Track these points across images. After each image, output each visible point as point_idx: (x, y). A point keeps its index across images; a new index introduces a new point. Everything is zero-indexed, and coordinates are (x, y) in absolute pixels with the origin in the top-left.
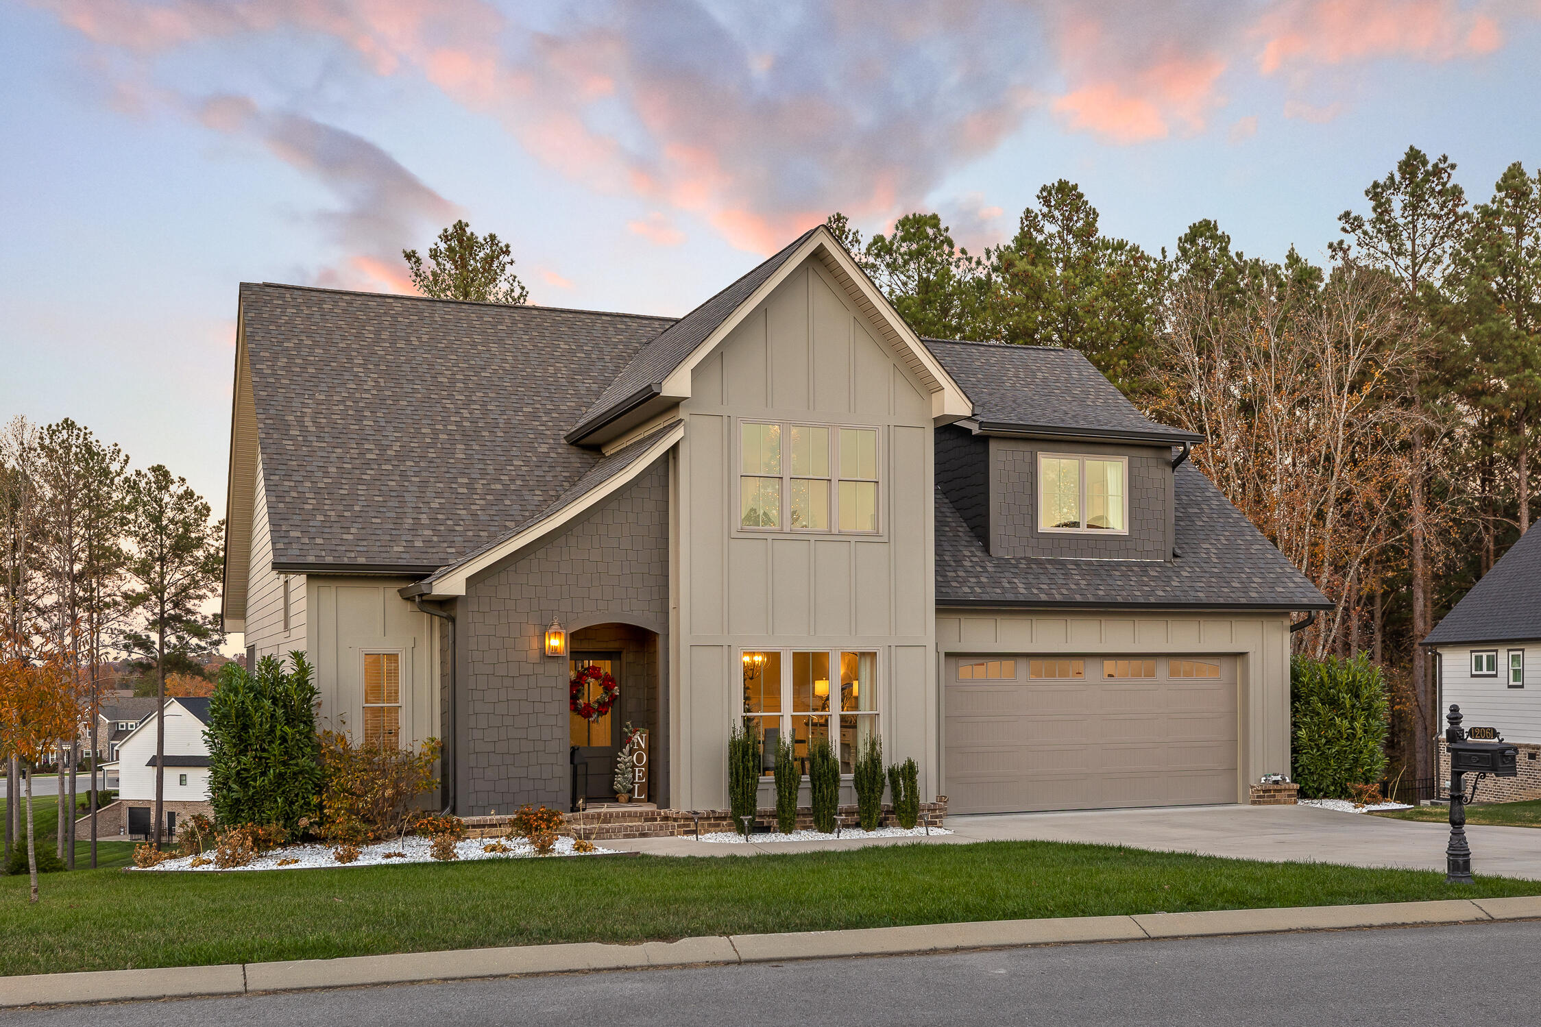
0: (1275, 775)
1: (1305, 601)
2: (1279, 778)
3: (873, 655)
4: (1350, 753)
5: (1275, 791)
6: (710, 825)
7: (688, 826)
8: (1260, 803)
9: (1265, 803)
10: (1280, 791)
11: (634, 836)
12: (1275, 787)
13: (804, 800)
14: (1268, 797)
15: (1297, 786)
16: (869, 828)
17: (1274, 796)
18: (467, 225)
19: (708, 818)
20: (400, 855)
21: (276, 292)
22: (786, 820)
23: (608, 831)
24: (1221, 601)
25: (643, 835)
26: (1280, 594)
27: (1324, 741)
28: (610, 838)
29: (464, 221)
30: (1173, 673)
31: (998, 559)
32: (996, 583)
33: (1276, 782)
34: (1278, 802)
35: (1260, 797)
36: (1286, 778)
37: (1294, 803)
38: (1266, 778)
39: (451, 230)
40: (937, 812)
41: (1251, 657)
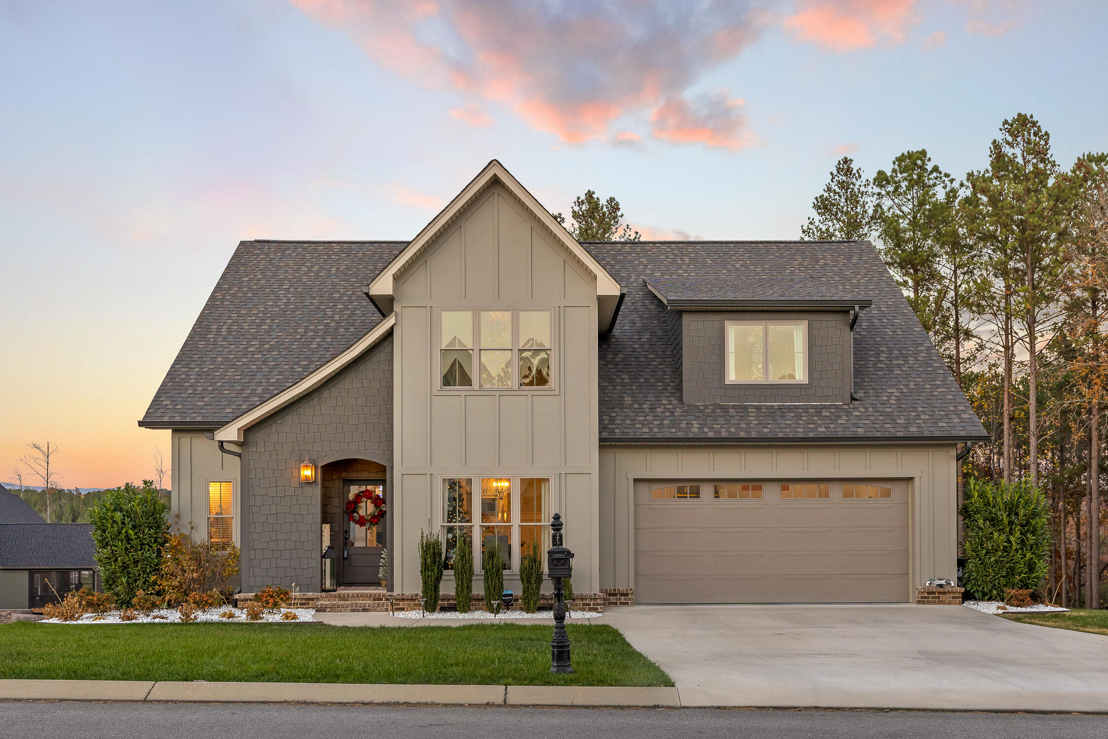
0: (940, 579)
1: (963, 433)
2: (943, 582)
3: (548, 480)
4: (1007, 563)
5: (939, 593)
6: (415, 605)
7: (399, 604)
8: (924, 603)
9: (929, 603)
10: (944, 593)
11: (358, 611)
12: (942, 590)
13: (478, 589)
14: (932, 598)
15: (963, 590)
16: (528, 611)
17: (940, 597)
18: (594, 193)
19: (412, 600)
20: (162, 618)
21: (260, 245)
22: (463, 603)
23: (338, 606)
25: (365, 610)
26: (942, 428)
27: (984, 551)
28: (341, 611)
29: (592, 190)
30: (846, 494)
31: (689, 406)
32: (675, 424)
33: (941, 586)
34: (943, 603)
35: (925, 598)
36: (951, 582)
37: (959, 604)
38: (929, 582)
39: (583, 197)
40: (599, 601)
41: (917, 481)
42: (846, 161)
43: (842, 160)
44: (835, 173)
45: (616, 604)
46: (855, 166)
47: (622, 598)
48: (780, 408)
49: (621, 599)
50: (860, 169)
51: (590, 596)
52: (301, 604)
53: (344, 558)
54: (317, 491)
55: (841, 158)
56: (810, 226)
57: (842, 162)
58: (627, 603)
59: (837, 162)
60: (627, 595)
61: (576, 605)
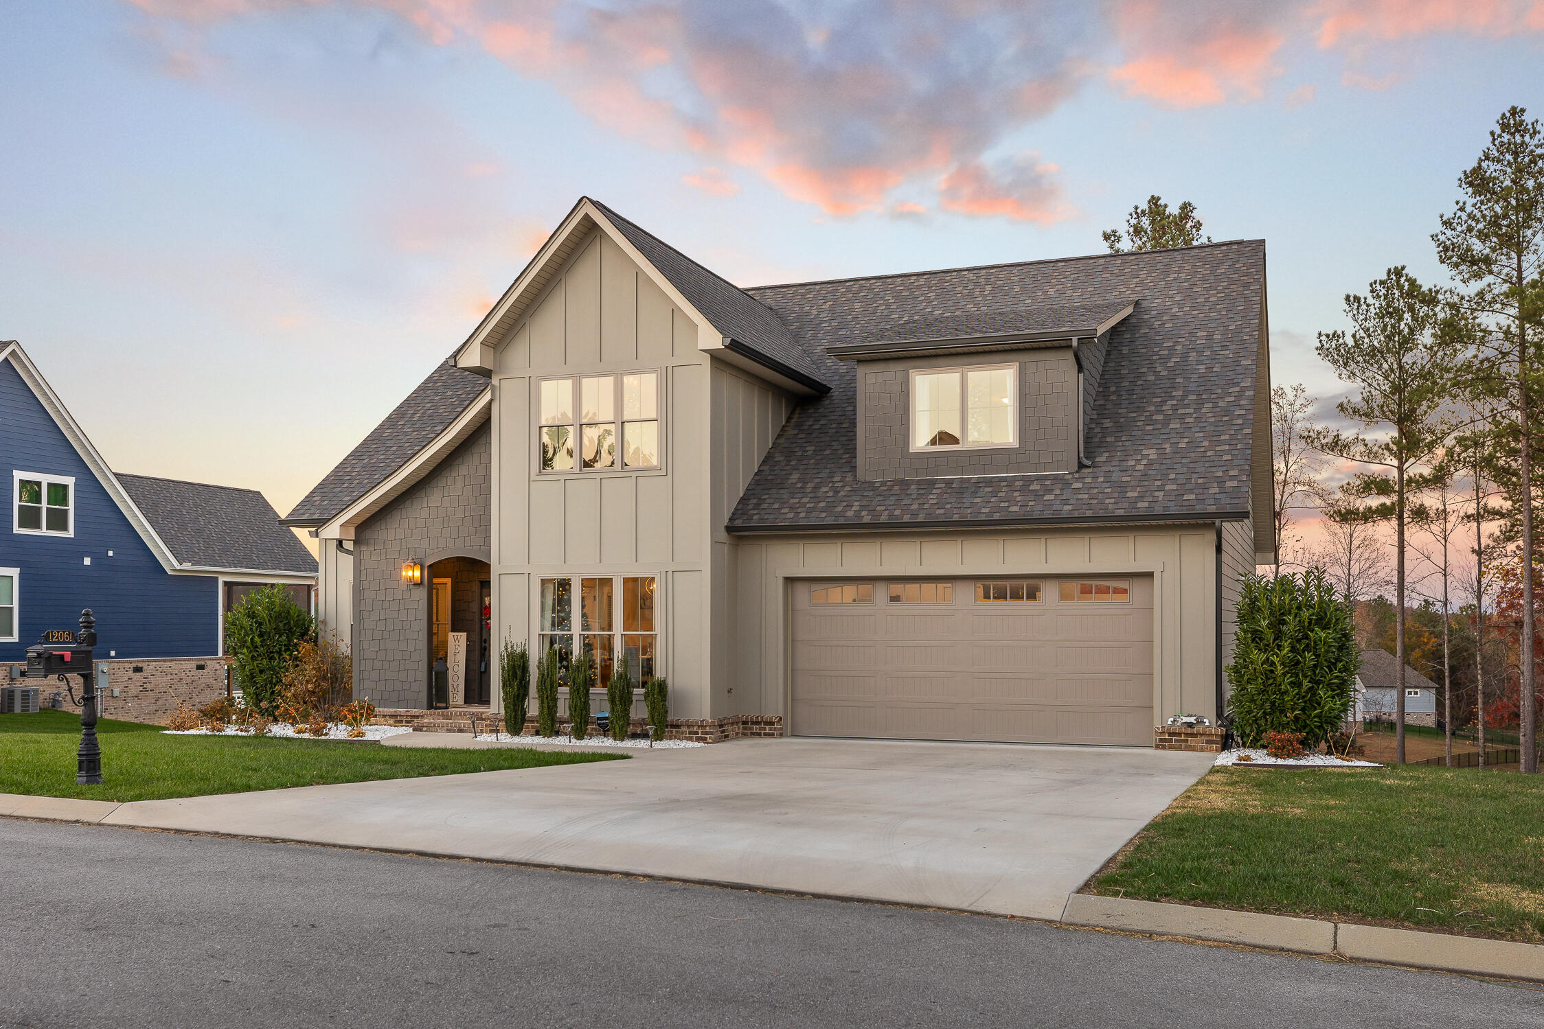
0: (1188, 716)
1: (1211, 509)
2: (1192, 720)
3: (650, 580)
5: (1186, 734)
8: (1164, 748)
9: (1171, 748)
10: (1192, 735)
11: (454, 731)
12: (1189, 730)
14: (1176, 741)
15: (1223, 731)
17: (1186, 741)
23: (435, 725)
24: (1089, 513)
28: (437, 731)
29: (1156, 196)
30: (1064, 597)
31: (863, 483)
33: (1190, 725)
34: (1192, 748)
35: (1165, 740)
36: (1205, 720)
37: (1217, 751)
38: (1172, 719)
39: (1144, 206)
40: (708, 729)
41: (1157, 577)
42: (1513, 111)
43: (1509, 111)
44: (1498, 131)
45: (759, 734)
46: (1528, 118)
47: (767, 727)
48: (978, 481)
49: (765, 729)
50: (1537, 121)
51: (696, 723)
52: (406, 722)
53: (482, 672)
54: (422, 594)
55: (1506, 109)
56: (1459, 213)
57: (1508, 115)
58: (773, 734)
59: (1500, 115)
60: (772, 723)
61: (682, 733)
